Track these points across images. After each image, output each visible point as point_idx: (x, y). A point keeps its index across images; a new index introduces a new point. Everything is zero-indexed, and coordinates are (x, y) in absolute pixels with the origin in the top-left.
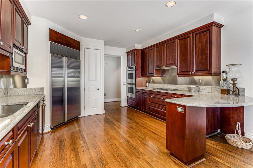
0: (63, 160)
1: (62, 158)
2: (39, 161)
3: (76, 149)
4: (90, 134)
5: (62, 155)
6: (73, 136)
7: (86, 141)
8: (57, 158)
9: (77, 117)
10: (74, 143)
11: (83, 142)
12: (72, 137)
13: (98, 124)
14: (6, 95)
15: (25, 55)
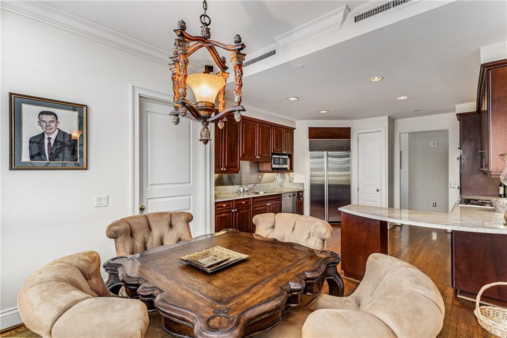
14: (282, 187)
15: (287, 157)
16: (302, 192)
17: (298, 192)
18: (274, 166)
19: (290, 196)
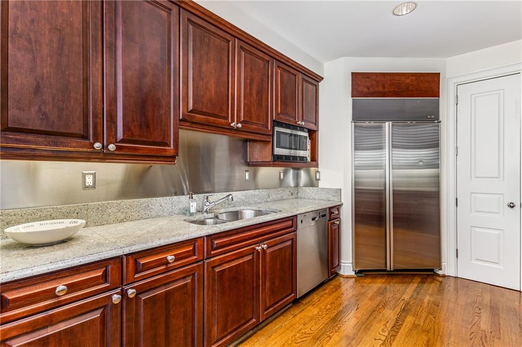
0: (315, 344)
1: (318, 339)
2: (292, 316)
3: (356, 340)
4: (424, 331)
5: (323, 333)
6: (380, 309)
7: (394, 340)
8: (312, 332)
9: (432, 270)
10: (365, 325)
11: (383, 338)
12: (374, 311)
13: (476, 319)
14: (295, 195)
15: (306, 134)
16: (338, 207)
17: (330, 208)
18: (278, 151)
19: (313, 219)
